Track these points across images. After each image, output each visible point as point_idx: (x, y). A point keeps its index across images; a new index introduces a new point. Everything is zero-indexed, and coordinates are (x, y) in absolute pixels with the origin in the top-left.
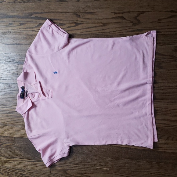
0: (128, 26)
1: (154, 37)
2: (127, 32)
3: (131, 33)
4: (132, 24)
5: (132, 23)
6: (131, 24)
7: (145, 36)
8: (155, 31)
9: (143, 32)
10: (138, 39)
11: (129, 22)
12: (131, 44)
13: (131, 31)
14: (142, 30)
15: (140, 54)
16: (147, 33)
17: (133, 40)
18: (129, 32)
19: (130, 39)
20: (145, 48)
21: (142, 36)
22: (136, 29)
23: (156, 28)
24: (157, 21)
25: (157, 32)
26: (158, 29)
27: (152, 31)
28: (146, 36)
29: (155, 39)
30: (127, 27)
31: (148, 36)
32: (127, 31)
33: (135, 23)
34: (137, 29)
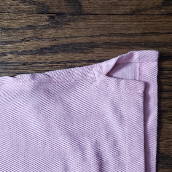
0: (30, 27)
1: (148, 81)
2: (22, 53)
3: (42, 58)
4: (46, 17)
5: (47, 12)
6: (42, 20)
7: (103, 77)
8: (153, 55)
9: (93, 56)
10: (74, 85)
11: (33, 8)
12: (40, 108)
13: (42, 51)
14: (92, 46)
15: (84, 157)
16: (111, 63)
17: (48, 93)
18: (32, 52)
19: (35, 89)
20: (109, 132)
21: (90, 75)
22: (65, 42)
23: (153, 38)
24: (158, 7)
25: (161, 59)
26: (166, 45)
27: (137, 54)
28: (109, 74)
29: (153, 92)
30: (22, 28)
31: (118, 74)
32: (22, 47)
33: (58, 14)
34: (71, 41)
